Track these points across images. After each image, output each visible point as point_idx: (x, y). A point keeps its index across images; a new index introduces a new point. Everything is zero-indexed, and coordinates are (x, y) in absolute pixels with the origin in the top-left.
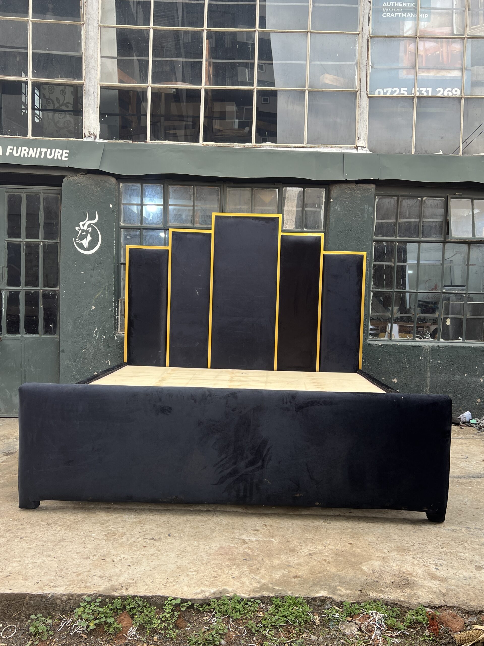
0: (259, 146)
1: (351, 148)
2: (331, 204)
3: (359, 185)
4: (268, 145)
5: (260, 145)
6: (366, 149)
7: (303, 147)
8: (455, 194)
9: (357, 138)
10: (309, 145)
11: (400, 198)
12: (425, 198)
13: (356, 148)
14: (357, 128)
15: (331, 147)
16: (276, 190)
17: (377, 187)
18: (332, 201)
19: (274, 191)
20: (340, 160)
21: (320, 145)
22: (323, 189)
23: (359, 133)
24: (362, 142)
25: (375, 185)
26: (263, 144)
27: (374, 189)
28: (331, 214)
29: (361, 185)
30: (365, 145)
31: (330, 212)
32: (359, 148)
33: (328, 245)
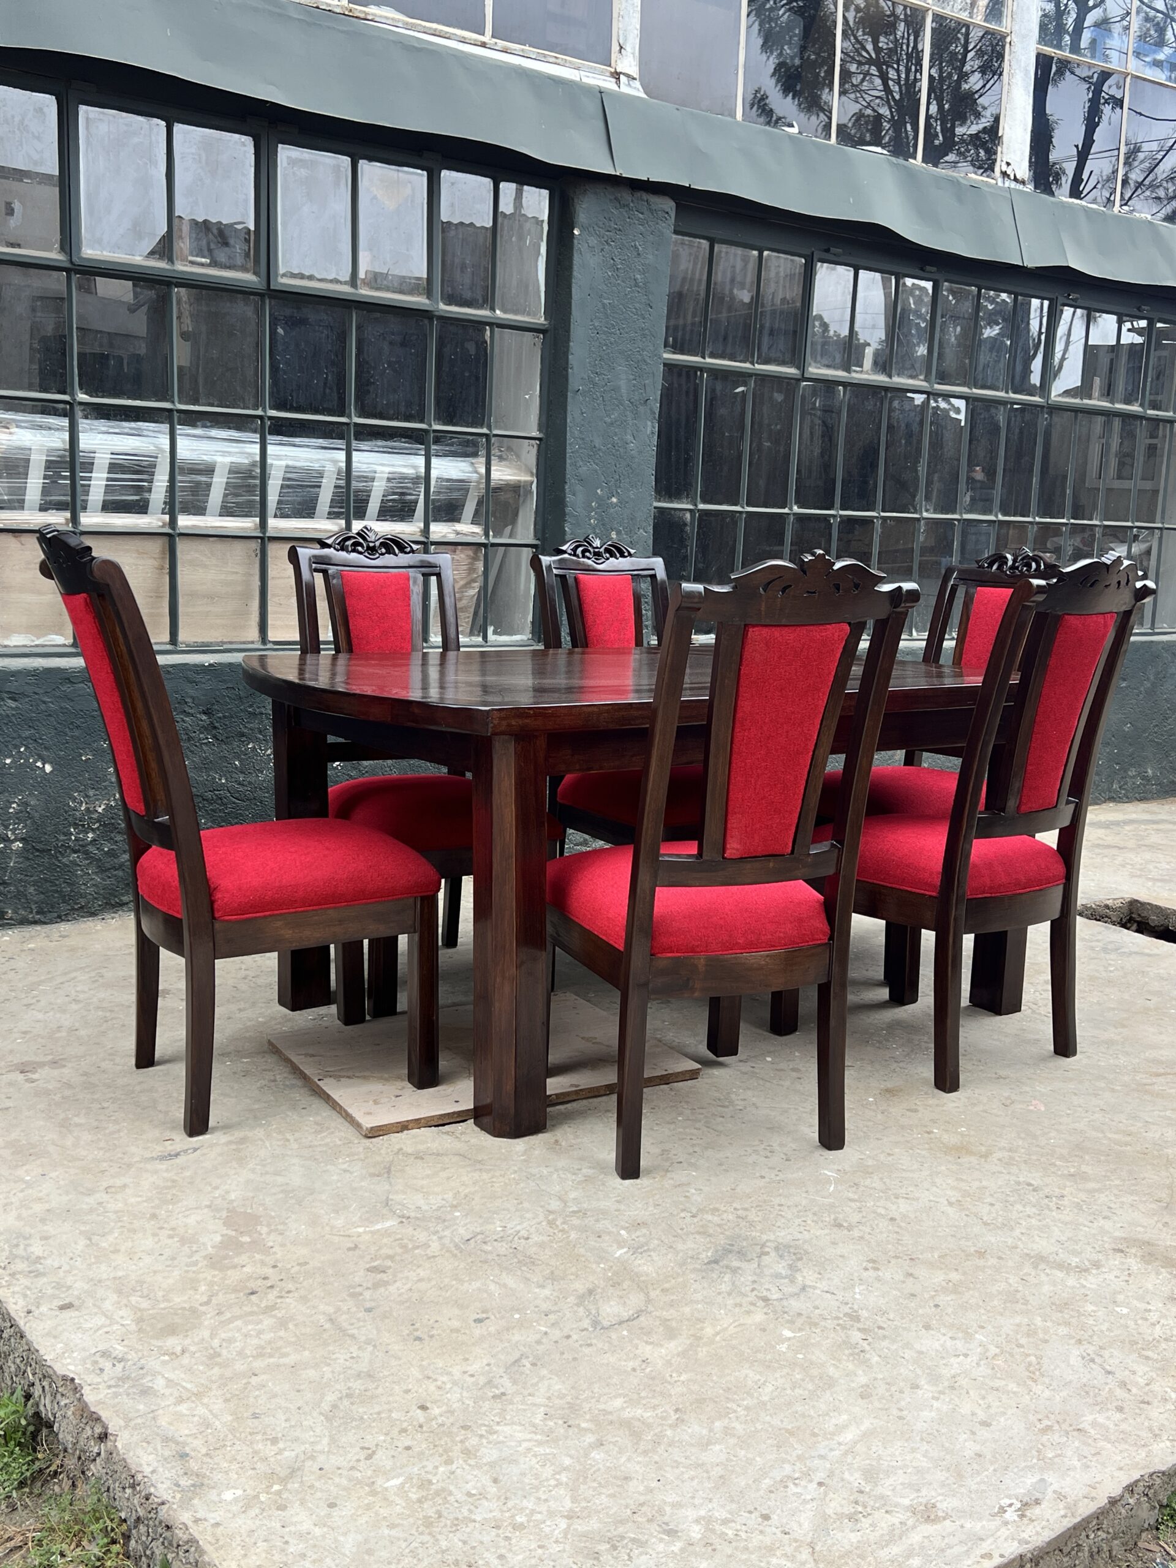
0: (362, 16)
1: (602, 73)
2: (576, 241)
3: (638, 194)
4: (387, 18)
5: (366, 14)
6: (637, 84)
7: (483, 45)
8: (827, 251)
9: (615, 48)
10: (501, 44)
11: (717, 247)
12: (766, 253)
13: (616, 75)
14: (615, 15)
15: (553, 60)
16: (422, 175)
17: (679, 208)
18: (576, 232)
19: (415, 177)
20: (594, 108)
21: (527, 48)
22: (545, 193)
23: (621, 32)
24: (628, 64)
25: (673, 199)
26: (373, 10)
27: (673, 214)
28: (575, 273)
29: (645, 196)
30: (634, 71)
31: (570, 268)
32: (622, 77)
33: (566, 369)
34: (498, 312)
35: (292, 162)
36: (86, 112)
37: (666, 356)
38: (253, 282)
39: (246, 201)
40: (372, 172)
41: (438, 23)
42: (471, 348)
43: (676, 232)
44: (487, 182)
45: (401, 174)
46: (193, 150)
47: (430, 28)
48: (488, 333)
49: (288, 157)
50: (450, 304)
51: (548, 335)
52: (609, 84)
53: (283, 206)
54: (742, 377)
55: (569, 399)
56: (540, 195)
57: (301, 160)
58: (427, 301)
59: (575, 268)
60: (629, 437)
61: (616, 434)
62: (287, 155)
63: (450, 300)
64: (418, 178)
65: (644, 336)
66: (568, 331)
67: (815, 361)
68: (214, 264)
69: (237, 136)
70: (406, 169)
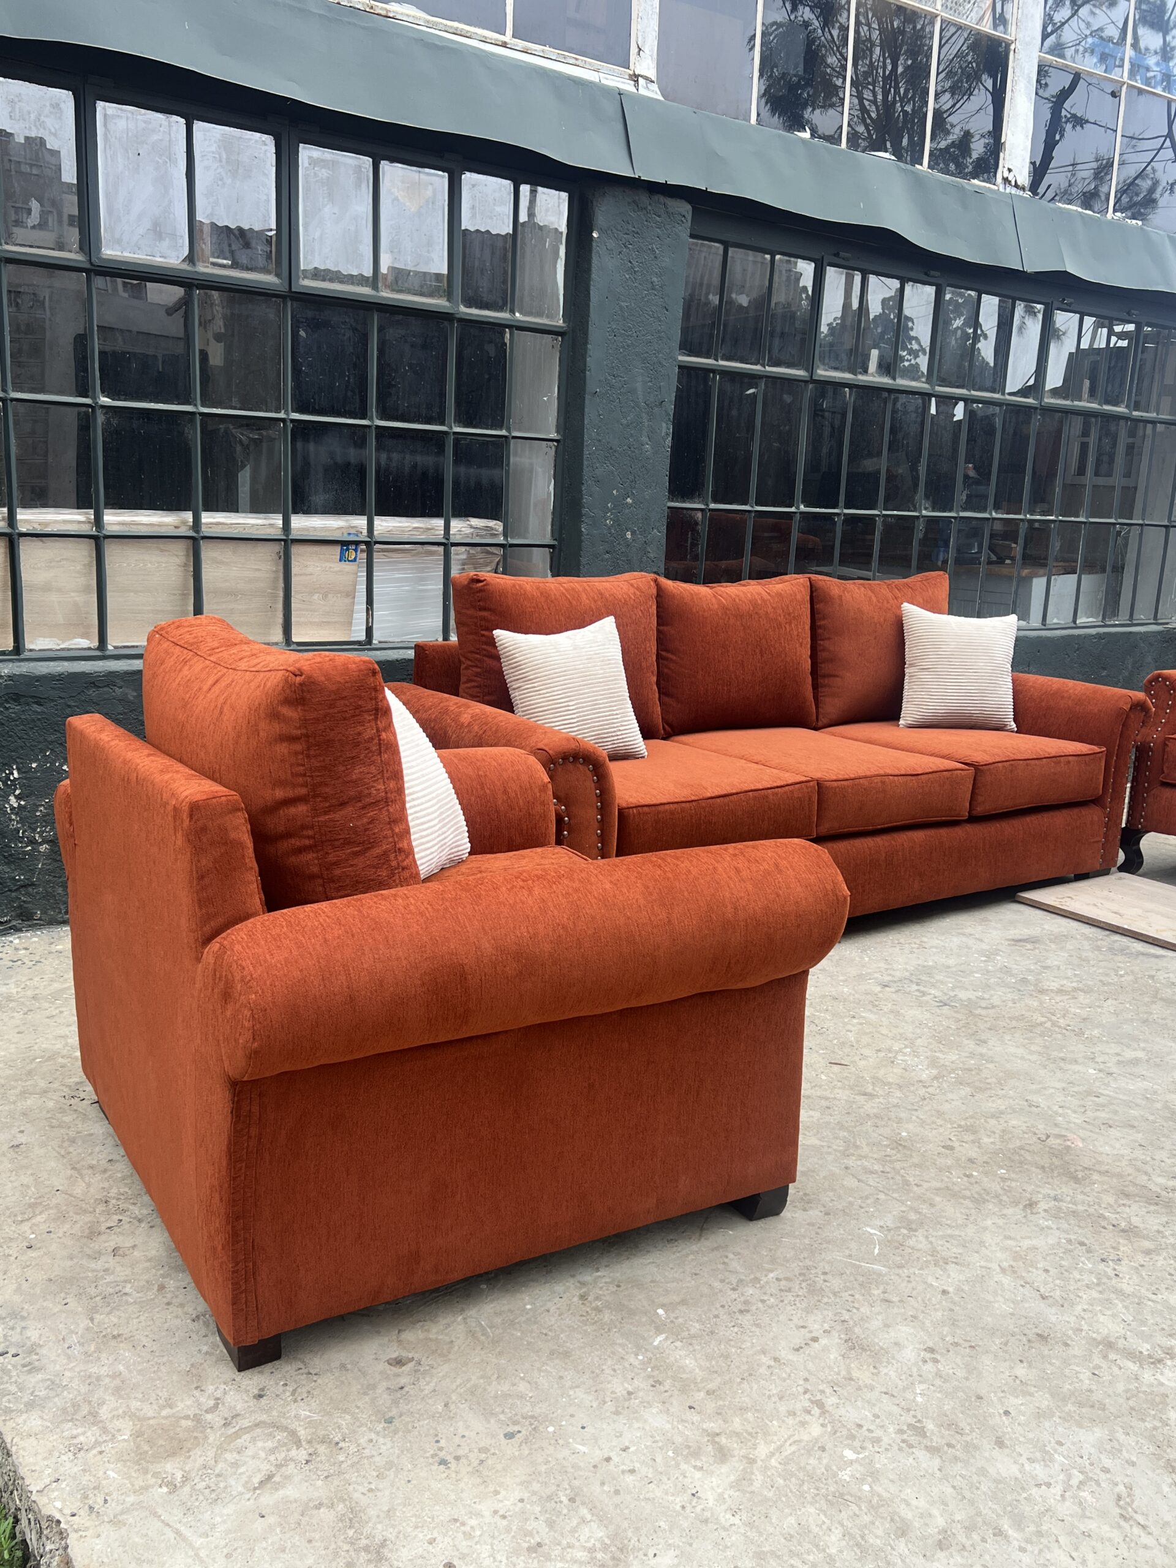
0: (383, 13)
1: (621, 75)
2: (594, 244)
3: (656, 197)
4: (408, 15)
5: (387, 11)
6: (654, 87)
7: (504, 45)
8: (837, 255)
9: (634, 50)
10: (521, 44)
11: (731, 251)
12: (778, 257)
13: (635, 78)
14: (634, 16)
15: (573, 61)
16: (443, 177)
17: (695, 210)
18: (595, 235)
19: (437, 179)
20: (612, 109)
21: (547, 48)
22: (565, 195)
23: (640, 34)
24: (646, 65)
25: (690, 203)
26: (394, 8)
27: (689, 217)
28: (593, 276)
29: (662, 199)
30: (652, 74)
31: (588, 270)
32: (641, 81)
33: (584, 371)
34: (517, 314)
35: (313, 162)
36: (104, 108)
37: (681, 358)
38: (275, 284)
39: (268, 201)
40: (393, 173)
41: (459, 22)
42: (491, 350)
43: (692, 236)
44: (507, 184)
45: (422, 176)
46: (213, 148)
47: (451, 27)
48: (508, 335)
49: (310, 157)
50: (470, 307)
51: (566, 338)
52: (628, 86)
53: (305, 206)
54: (752, 379)
55: (587, 402)
56: (559, 198)
57: (323, 160)
58: (447, 304)
59: (594, 270)
60: (645, 439)
61: (632, 436)
62: (307, 154)
63: (470, 302)
64: (438, 180)
65: (660, 338)
66: (586, 333)
67: (824, 364)
68: (235, 265)
69: (258, 135)
70: (427, 170)
